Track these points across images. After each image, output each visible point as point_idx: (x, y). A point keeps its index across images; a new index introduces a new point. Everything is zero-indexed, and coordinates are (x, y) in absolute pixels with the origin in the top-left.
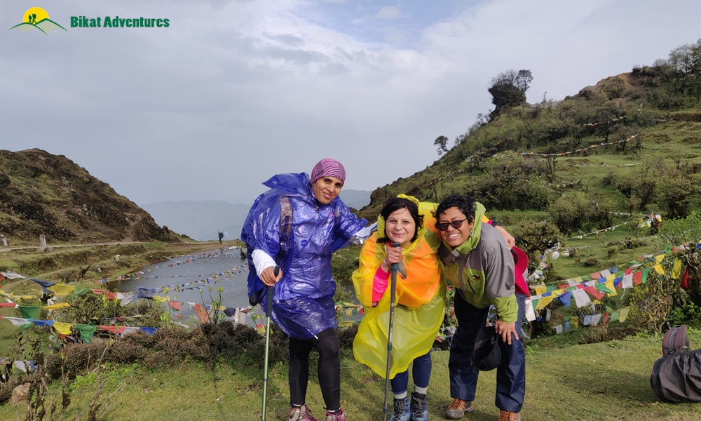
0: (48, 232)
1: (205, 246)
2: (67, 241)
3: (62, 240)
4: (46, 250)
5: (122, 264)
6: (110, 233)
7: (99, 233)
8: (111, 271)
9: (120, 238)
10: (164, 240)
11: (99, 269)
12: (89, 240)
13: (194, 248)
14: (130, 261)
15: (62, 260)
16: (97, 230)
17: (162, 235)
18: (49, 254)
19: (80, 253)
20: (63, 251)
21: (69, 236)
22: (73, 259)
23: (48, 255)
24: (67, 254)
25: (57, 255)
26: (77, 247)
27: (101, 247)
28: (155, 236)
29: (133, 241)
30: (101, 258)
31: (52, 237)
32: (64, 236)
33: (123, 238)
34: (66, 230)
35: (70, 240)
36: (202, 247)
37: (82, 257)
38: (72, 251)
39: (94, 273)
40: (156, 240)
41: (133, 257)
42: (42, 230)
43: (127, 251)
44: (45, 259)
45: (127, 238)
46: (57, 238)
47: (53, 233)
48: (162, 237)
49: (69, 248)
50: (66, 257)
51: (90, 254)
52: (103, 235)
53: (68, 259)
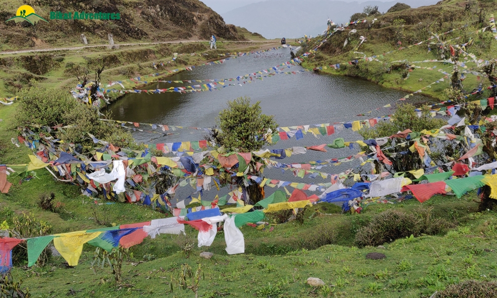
0: (124, 31)
1: (264, 45)
2: (140, 39)
3: (136, 38)
4: (113, 48)
5: (179, 62)
6: (178, 32)
7: (169, 32)
8: (167, 68)
9: (187, 36)
10: (229, 39)
11: (155, 66)
12: (159, 38)
13: (253, 46)
14: (188, 59)
15: (125, 57)
16: (167, 29)
17: (227, 33)
18: (115, 52)
19: (142, 51)
20: (127, 49)
21: (142, 34)
22: (135, 56)
23: (113, 53)
24: (130, 52)
25: (122, 52)
26: (142, 45)
27: (165, 45)
28: (221, 34)
29: (200, 39)
30: (163, 56)
31: (127, 35)
32: (138, 35)
33: (190, 36)
34: (138, 29)
35: (142, 39)
36: (261, 45)
37: (144, 55)
38: (135, 49)
39: (151, 70)
40: (222, 39)
41: (193, 54)
42: (118, 29)
43: (188, 49)
44: (110, 57)
45: (194, 37)
46: (131, 37)
47: (127, 33)
48: (227, 35)
49: (135, 46)
50: (130, 55)
51: (151, 52)
52: (172, 34)
53: (132, 56)
